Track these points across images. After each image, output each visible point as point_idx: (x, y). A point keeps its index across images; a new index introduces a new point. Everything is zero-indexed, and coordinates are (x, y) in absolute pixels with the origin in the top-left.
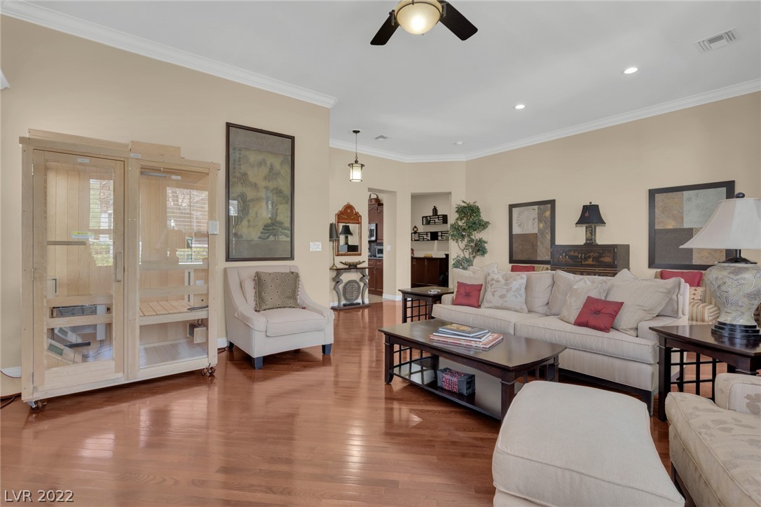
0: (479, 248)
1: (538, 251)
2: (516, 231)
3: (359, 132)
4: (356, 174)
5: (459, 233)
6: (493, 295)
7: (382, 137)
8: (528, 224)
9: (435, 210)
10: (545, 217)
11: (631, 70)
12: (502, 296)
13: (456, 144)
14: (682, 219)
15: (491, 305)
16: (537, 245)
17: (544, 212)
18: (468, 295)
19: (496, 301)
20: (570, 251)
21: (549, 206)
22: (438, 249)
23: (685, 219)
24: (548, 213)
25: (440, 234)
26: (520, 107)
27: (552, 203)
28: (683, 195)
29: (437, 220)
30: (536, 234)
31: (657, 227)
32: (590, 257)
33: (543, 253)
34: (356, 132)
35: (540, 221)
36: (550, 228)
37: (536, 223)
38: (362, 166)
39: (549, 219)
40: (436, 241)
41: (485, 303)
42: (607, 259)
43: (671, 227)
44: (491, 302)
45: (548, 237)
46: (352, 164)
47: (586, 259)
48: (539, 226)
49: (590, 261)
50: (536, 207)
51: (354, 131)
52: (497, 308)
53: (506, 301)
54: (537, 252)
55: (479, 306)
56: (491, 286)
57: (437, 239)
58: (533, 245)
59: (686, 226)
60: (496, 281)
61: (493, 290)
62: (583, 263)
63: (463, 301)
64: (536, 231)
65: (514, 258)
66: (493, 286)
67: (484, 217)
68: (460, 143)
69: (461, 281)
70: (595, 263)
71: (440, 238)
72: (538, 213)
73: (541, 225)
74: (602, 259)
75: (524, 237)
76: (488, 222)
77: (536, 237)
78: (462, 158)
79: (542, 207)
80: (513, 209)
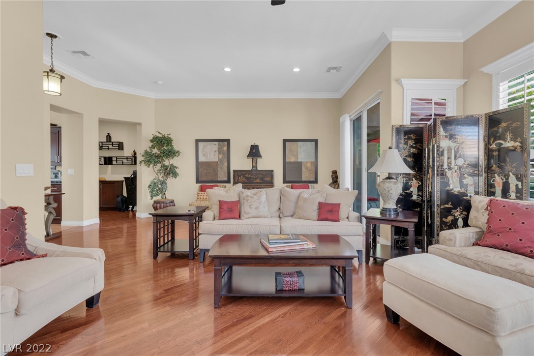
0: (170, 172)
1: (219, 174)
2: (202, 159)
3: (56, 37)
4: (52, 86)
5: (151, 159)
6: (250, 208)
7: (84, 53)
8: (210, 154)
9: (109, 137)
10: (223, 151)
11: (296, 70)
12: (257, 208)
13: (156, 82)
14: (298, 156)
15: (249, 216)
16: (217, 170)
17: (223, 147)
18: (231, 210)
19: (253, 212)
20: (246, 174)
21: (226, 143)
22: (112, 173)
23: (299, 157)
24: (225, 148)
25: (114, 159)
26: (227, 69)
27: (228, 141)
28: (298, 144)
29: (110, 146)
30: (217, 162)
31: (287, 160)
32: (258, 178)
33: (222, 176)
34: (52, 36)
35: (219, 152)
36: (226, 159)
37: (217, 155)
38: (62, 78)
39: (226, 153)
40: (110, 166)
41: (245, 215)
42: (268, 179)
43: (292, 161)
44: (250, 213)
45: (226, 164)
46: (48, 73)
47: (256, 179)
48: (218, 157)
49: (258, 181)
50: (217, 143)
51: (48, 34)
52: (253, 217)
53: (260, 211)
54: (217, 175)
55: (240, 217)
56: (247, 201)
57: (112, 164)
58: (214, 170)
59: (299, 160)
60: (251, 197)
61: (249, 204)
62: (254, 181)
63: (228, 215)
64: (216, 160)
65: (200, 180)
66: (249, 201)
67: (176, 147)
68: (160, 83)
69: (221, 199)
70: (261, 181)
71: (114, 163)
72: (218, 147)
73: (221, 156)
74: (265, 179)
75: (208, 164)
76: (178, 152)
77: (217, 164)
78: (152, 95)
79: (221, 143)
80: (199, 143)
